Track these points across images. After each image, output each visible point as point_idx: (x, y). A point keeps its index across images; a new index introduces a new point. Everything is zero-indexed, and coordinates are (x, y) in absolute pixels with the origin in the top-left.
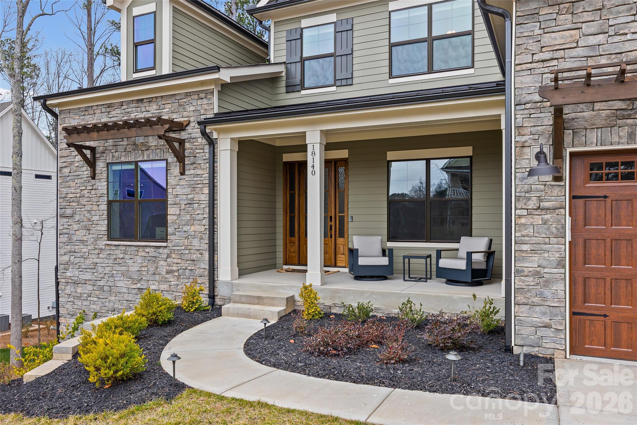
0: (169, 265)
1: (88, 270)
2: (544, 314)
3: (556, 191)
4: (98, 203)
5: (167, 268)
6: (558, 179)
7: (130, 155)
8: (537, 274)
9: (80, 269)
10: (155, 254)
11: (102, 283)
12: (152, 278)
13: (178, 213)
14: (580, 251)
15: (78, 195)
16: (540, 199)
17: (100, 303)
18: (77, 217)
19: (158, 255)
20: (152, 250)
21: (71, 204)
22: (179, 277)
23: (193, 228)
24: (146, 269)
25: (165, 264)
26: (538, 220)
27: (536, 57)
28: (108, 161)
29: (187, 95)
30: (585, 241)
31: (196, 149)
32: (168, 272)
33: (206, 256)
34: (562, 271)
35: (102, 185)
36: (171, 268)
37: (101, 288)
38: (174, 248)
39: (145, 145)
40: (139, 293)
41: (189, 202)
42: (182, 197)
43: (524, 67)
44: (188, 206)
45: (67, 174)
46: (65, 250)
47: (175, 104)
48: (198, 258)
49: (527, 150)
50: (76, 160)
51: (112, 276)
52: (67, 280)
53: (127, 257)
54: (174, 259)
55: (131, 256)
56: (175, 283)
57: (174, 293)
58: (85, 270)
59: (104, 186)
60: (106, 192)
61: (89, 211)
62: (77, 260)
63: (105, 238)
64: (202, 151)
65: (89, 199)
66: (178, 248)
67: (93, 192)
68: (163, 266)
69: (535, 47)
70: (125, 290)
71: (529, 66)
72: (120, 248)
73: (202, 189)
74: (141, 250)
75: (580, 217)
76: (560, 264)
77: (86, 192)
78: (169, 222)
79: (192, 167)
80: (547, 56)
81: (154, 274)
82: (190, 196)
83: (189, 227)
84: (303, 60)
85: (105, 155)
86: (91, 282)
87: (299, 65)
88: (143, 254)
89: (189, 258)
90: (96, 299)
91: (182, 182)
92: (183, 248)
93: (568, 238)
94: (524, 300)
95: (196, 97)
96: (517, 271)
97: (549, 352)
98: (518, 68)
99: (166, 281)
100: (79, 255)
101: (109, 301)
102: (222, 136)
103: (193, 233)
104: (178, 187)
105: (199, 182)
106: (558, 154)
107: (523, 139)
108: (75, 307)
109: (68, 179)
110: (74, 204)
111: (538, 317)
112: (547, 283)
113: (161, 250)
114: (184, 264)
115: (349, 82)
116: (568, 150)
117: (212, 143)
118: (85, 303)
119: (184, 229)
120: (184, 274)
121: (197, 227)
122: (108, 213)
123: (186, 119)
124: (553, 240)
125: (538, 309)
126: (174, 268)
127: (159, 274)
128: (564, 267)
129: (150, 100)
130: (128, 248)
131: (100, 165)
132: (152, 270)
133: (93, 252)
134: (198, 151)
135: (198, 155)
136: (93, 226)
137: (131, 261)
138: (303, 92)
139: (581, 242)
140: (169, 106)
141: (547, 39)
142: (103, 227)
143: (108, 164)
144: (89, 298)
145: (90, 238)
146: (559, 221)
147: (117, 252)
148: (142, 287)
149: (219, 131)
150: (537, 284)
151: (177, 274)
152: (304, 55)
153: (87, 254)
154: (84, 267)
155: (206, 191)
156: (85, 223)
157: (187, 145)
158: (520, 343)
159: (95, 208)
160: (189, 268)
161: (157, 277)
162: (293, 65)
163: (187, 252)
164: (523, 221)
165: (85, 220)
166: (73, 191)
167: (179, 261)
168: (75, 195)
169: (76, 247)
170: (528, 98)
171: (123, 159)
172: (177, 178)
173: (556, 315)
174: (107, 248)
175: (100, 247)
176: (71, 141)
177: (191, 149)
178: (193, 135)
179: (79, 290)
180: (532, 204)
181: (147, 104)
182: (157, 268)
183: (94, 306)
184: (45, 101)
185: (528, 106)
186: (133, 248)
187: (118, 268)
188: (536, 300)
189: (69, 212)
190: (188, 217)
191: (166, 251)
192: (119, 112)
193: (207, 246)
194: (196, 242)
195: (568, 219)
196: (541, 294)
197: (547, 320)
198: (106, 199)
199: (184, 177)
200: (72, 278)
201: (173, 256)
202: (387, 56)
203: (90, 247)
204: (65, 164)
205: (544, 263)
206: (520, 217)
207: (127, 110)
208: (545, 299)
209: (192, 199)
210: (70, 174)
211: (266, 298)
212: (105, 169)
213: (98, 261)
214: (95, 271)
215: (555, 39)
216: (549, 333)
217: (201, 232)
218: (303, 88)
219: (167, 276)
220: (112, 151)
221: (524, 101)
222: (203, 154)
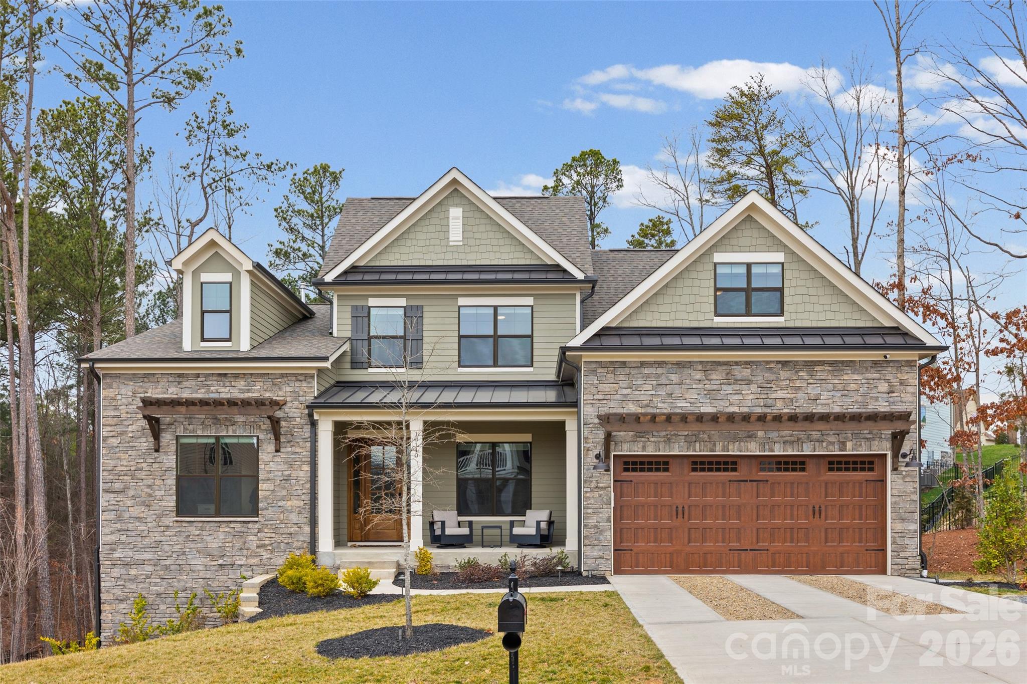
0: (260, 540)
1: (146, 550)
2: (600, 550)
3: (606, 478)
4: (163, 478)
5: (258, 542)
6: (608, 470)
7: (209, 429)
8: (596, 527)
9: (135, 549)
10: (243, 529)
11: (168, 562)
12: (238, 553)
13: (272, 488)
14: (618, 513)
15: (133, 468)
16: (598, 483)
17: (164, 584)
18: (131, 493)
19: (246, 530)
20: (239, 525)
21: (120, 478)
22: (272, 551)
23: (289, 503)
24: (231, 544)
25: (256, 538)
26: (596, 495)
27: (595, 397)
28: (178, 434)
29: (282, 376)
30: (621, 506)
31: (294, 428)
32: (258, 547)
33: (307, 529)
34: (609, 524)
35: (169, 459)
36: (263, 542)
37: (167, 568)
38: (267, 523)
39: (230, 421)
40: (220, 569)
41: (286, 478)
42: (276, 473)
43: (589, 402)
44: (283, 482)
45: (116, 445)
46: (111, 529)
47: (268, 383)
48: (296, 531)
49: (590, 452)
50: (129, 429)
51: (184, 553)
52: (115, 562)
53: (204, 533)
54: (267, 533)
55: (210, 533)
56: (268, 556)
57: (266, 567)
58: (143, 550)
59: (172, 460)
60: (175, 466)
61: (149, 486)
62: (131, 539)
63: (174, 514)
64: (301, 430)
65: (149, 473)
66: (272, 522)
67: (155, 466)
68: (253, 541)
69: (594, 391)
70: (201, 568)
71: (591, 402)
72: (195, 524)
73: (300, 466)
74: (223, 525)
75: (619, 494)
76: (609, 520)
77: (144, 465)
78: (260, 497)
79: (289, 445)
80: (601, 397)
81: (241, 549)
82: (286, 473)
83: (284, 503)
84: (370, 338)
85: (173, 427)
86: (152, 562)
87: (366, 343)
88: (227, 530)
89: (285, 532)
90: (159, 580)
91: (277, 459)
92: (278, 522)
93: (613, 505)
94: (589, 543)
95: (294, 378)
96: (585, 526)
97: (602, 573)
98: (585, 402)
99: (257, 556)
100: (133, 534)
101: (179, 581)
102: (323, 418)
103: (290, 508)
104: (271, 463)
105: (297, 459)
106: (607, 456)
107: (588, 445)
108: (126, 590)
109: (117, 450)
110: (126, 478)
111: (596, 553)
112: (601, 532)
113: (250, 525)
114: (278, 538)
115: (419, 366)
116: (613, 454)
117: (314, 424)
118: (142, 585)
119: (280, 504)
120: (279, 547)
121: (295, 501)
122: (176, 488)
123: (282, 399)
124: (605, 506)
125: (596, 547)
126: (266, 542)
127: (248, 549)
128: (610, 522)
129: (236, 376)
130: (205, 525)
131: (167, 438)
132: (238, 545)
133: (155, 530)
134: (296, 430)
135: (295, 434)
136: (155, 501)
137: (210, 538)
138: (370, 370)
139: (619, 508)
140: (261, 384)
141: (601, 387)
142: (171, 502)
143: (177, 437)
144: (147, 580)
145: (150, 516)
146: (608, 495)
147: (190, 529)
148: (225, 563)
149: (320, 414)
150: (596, 533)
151: (270, 548)
152: (371, 334)
153: (146, 532)
154: (142, 546)
155: (307, 468)
156: (142, 499)
157: (283, 423)
158: (587, 569)
159: (158, 482)
160: (286, 541)
161: (245, 552)
162: (360, 342)
163: (283, 526)
164: (588, 495)
165: (143, 495)
166: (125, 464)
167: (273, 535)
168: (128, 468)
169: (130, 525)
170: (591, 421)
171: (199, 433)
172: (270, 455)
173: (606, 551)
174: (176, 524)
175: (168, 523)
176: (147, 413)
177: (288, 427)
178: (291, 415)
179: (133, 572)
180: (593, 485)
181: (232, 380)
182: (245, 543)
183: (155, 588)
184: (93, 364)
185: (591, 426)
186: (212, 524)
187: (192, 545)
188: (595, 542)
189: (118, 486)
190: (284, 493)
191: (257, 526)
192: (194, 383)
193: (307, 520)
194: (294, 517)
195: (612, 494)
196: (598, 538)
197: (601, 554)
198: (175, 473)
199: (279, 454)
200: (123, 559)
201: (266, 530)
202: (456, 346)
203: (150, 525)
204: (112, 434)
205: (600, 520)
206: (586, 492)
207: (204, 383)
208: (600, 541)
209: (289, 476)
210: (120, 445)
211: (377, 562)
212: (175, 442)
213: (163, 538)
214: (157, 550)
215: (605, 388)
216: (602, 561)
217: (299, 507)
218: (370, 366)
219: (258, 550)
220: (184, 423)
221: (589, 422)
222: (302, 434)
